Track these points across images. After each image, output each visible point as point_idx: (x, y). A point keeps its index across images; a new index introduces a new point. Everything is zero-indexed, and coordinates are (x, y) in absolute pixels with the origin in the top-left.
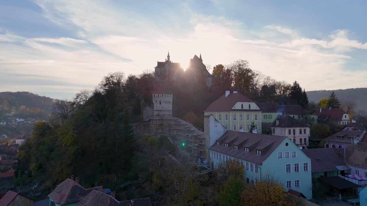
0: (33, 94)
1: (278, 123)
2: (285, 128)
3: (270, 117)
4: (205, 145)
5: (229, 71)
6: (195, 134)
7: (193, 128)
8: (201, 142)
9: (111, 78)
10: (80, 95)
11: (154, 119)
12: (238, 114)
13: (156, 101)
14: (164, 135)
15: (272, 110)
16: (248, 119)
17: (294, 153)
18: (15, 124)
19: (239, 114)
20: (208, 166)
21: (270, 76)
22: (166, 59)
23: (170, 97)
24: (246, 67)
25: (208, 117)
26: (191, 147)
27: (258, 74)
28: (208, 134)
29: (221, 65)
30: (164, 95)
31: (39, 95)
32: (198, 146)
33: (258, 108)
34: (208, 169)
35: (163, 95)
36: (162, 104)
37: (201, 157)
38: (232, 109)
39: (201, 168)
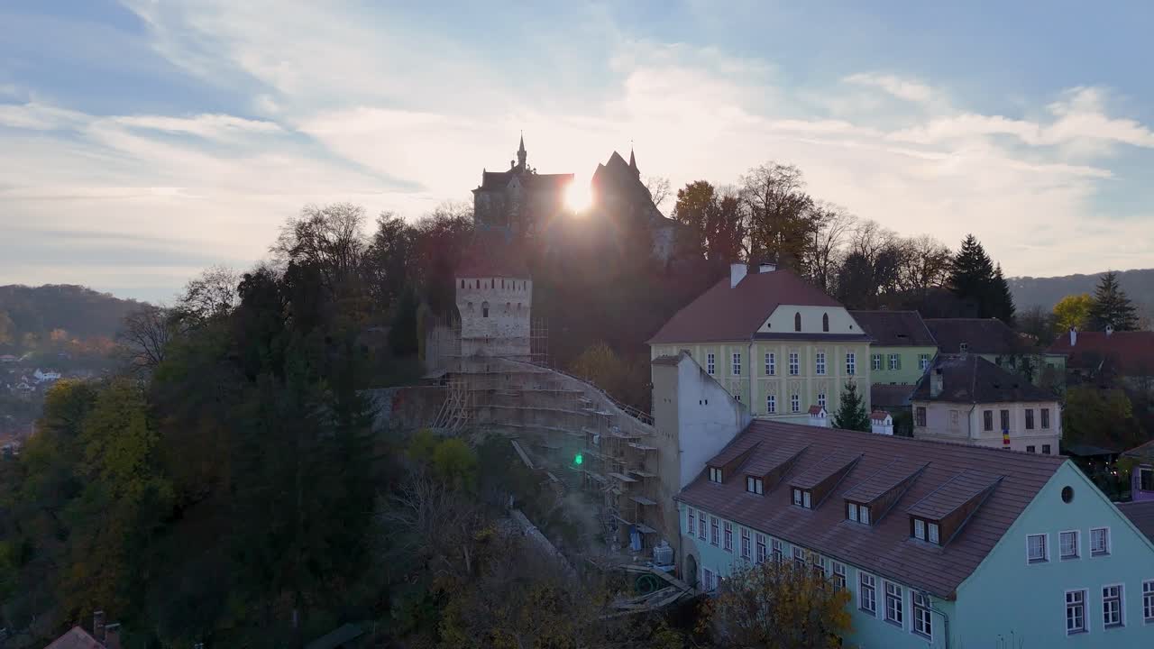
0: (97, 293)
1: (937, 385)
2: (967, 408)
3: (895, 364)
4: (657, 479)
5: (730, 204)
6: (615, 432)
7: (609, 408)
8: (642, 467)
9: (314, 226)
10: (203, 287)
11: (464, 370)
12: (782, 351)
13: (470, 304)
14: (499, 435)
15: (899, 336)
16: (820, 370)
17: (1098, 536)
18: (28, 389)
19: (787, 350)
20: (672, 568)
21: (874, 220)
22: (513, 162)
23: (522, 288)
24: (793, 190)
25: (673, 362)
26: (599, 485)
27: (833, 215)
28: (673, 436)
29: (706, 184)
30: (498, 282)
31: (114, 296)
32: (630, 484)
33: (857, 330)
34: (677, 582)
35: (495, 280)
36: (491, 317)
37: (643, 530)
38: (761, 330)
39: (644, 579)
